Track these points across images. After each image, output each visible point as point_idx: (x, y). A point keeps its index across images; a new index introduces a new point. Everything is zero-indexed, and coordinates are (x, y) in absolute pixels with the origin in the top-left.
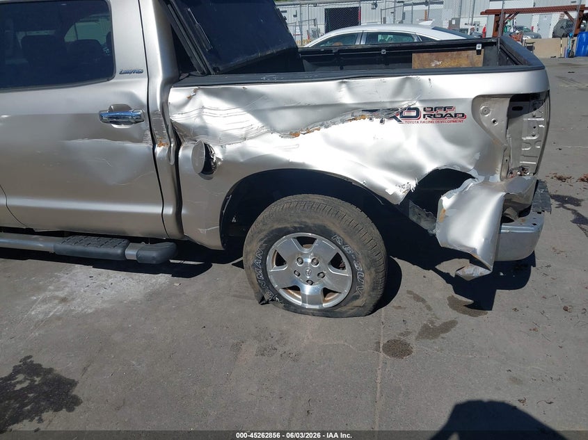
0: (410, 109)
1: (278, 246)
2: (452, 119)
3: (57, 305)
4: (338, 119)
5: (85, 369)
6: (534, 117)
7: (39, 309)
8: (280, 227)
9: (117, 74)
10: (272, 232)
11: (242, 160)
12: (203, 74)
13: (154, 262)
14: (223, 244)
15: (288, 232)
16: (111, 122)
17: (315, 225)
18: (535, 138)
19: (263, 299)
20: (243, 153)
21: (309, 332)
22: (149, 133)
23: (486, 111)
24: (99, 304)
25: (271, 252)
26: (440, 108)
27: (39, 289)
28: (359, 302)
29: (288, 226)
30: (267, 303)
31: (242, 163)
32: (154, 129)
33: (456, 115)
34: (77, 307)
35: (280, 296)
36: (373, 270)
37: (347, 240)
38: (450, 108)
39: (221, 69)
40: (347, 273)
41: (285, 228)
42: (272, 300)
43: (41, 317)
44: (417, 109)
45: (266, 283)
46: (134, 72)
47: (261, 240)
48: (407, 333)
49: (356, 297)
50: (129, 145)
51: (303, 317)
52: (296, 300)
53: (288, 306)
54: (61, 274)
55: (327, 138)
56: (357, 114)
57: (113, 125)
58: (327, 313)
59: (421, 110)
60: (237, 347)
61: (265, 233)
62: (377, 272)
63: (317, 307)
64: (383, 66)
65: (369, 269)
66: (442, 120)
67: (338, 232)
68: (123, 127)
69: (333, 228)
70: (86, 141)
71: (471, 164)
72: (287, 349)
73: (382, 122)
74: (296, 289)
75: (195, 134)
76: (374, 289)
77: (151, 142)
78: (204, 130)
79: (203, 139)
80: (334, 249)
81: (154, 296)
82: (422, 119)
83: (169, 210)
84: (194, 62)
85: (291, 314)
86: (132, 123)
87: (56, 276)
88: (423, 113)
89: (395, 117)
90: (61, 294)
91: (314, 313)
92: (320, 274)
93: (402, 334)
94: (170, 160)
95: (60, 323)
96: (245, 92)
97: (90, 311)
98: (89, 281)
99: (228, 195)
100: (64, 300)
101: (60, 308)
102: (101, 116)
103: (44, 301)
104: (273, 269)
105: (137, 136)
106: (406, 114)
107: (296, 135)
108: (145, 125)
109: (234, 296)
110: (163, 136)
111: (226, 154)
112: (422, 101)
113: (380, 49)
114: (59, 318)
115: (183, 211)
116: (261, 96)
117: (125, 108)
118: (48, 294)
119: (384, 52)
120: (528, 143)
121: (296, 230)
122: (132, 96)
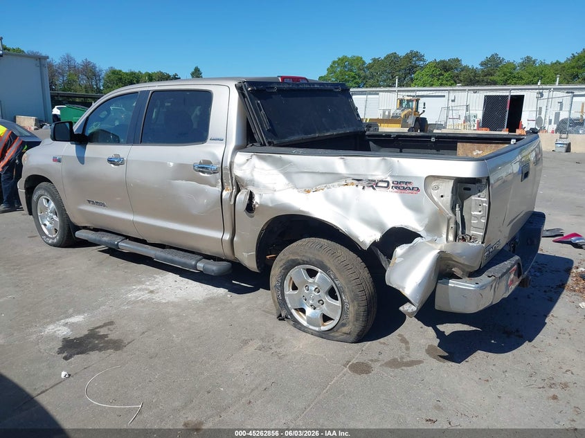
0: (382, 181)
1: (292, 273)
2: (410, 191)
3: (146, 294)
4: (336, 184)
5: (143, 333)
6: (479, 196)
7: (134, 295)
8: (293, 258)
9: (208, 140)
10: (288, 261)
11: (271, 205)
12: (261, 145)
13: (213, 274)
14: (258, 267)
15: (299, 264)
16: (200, 171)
17: (317, 260)
18: (480, 213)
19: (280, 315)
20: (272, 201)
21: (303, 344)
22: (220, 181)
23: (437, 188)
24: (172, 298)
25: (288, 278)
26: (403, 182)
27: (140, 282)
28: (345, 329)
29: (299, 258)
30: (283, 320)
31: (271, 207)
32: (224, 179)
33: (413, 188)
34: (157, 297)
35: (291, 314)
36: (356, 303)
37: (337, 275)
38: (410, 183)
39: (275, 142)
40: (338, 303)
41: (297, 259)
42: (287, 318)
43: (133, 299)
44: (388, 182)
45: (282, 303)
46: (218, 140)
47: (281, 267)
48: (377, 361)
49: (344, 325)
50: (207, 187)
51: (304, 334)
52: (302, 320)
53: (297, 324)
54: (158, 276)
55: (327, 196)
56: (349, 181)
57: (201, 174)
58: (323, 335)
59: (391, 183)
60: (246, 342)
61: (284, 262)
62: (359, 306)
63: (317, 329)
64: (434, 151)
65: (353, 301)
66: (403, 191)
67: (331, 268)
68: (206, 175)
69: (329, 265)
70: (184, 182)
71: (421, 226)
72: (278, 350)
73: (363, 188)
74: (303, 311)
75: (247, 185)
76: (357, 320)
77: (221, 187)
78: (252, 182)
79: (250, 188)
80: (330, 282)
81: (210, 301)
82: (390, 189)
83: (227, 237)
84: (256, 137)
85: (296, 330)
86: (211, 174)
87: (154, 277)
88: (391, 185)
89: (372, 186)
90: (151, 288)
91: (313, 333)
92: (321, 302)
93: (372, 360)
94: (231, 200)
95: (142, 304)
96: (280, 159)
97: (164, 301)
98: (174, 283)
99: (262, 230)
100: (152, 292)
101: (147, 296)
102: (194, 167)
103: (139, 290)
104: (288, 291)
105: (213, 182)
106: (380, 184)
107: (308, 192)
108: (218, 175)
109: (264, 311)
110: (229, 185)
111: (262, 200)
112: (391, 176)
113: (430, 137)
114: (143, 302)
115: (235, 239)
116: (289, 162)
117: (209, 163)
118: (144, 286)
119: (433, 139)
120: (476, 217)
121: (304, 263)
122: (214, 155)
